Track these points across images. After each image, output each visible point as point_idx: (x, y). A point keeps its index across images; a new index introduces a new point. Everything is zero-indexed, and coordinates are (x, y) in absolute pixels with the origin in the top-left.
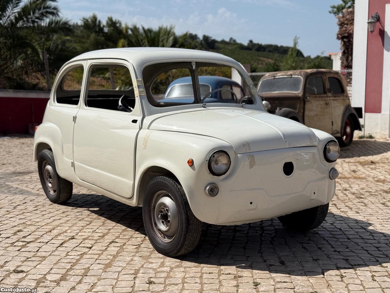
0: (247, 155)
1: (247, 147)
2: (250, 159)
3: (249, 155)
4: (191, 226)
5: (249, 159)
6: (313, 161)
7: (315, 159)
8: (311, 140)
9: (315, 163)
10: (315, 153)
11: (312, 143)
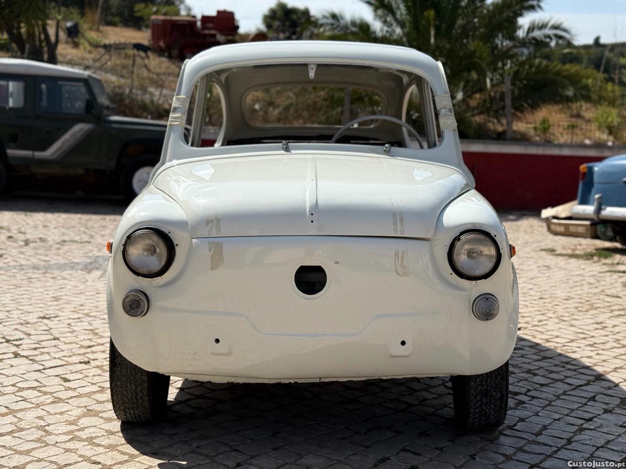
0: (209, 243)
1: (212, 226)
2: (213, 250)
3: (213, 243)
4: (119, 369)
5: (210, 250)
6: (396, 271)
7: (401, 266)
8: (399, 224)
9: (403, 276)
10: (403, 252)
11: (398, 230)
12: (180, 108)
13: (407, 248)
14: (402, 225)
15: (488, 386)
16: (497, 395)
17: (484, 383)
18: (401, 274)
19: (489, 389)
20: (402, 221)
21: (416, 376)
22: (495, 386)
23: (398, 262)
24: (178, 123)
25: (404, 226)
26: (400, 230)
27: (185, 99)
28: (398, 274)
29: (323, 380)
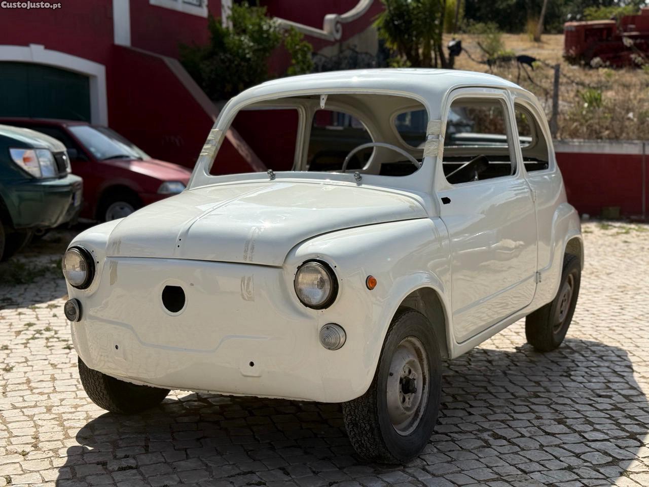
1: (116, 247)
2: (112, 268)
3: (112, 262)
5: (110, 268)
6: (242, 295)
7: (246, 291)
8: (249, 252)
9: (248, 300)
10: (249, 279)
11: (248, 257)
12: (213, 140)
13: (253, 275)
14: (252, 252)
15: (356, 416)
16: (365, 427)
17: (353, 413)
18: (247, 298)
19: (357, 419)
20: (253, 248)
21: (284, 398)
22: (362, 417)
23: (244, 286)
24: (206, 154)
25: (253, 253)
26: (250, 258)
27: (218, 131)
28: (244, 298)
29: (210, 392)
